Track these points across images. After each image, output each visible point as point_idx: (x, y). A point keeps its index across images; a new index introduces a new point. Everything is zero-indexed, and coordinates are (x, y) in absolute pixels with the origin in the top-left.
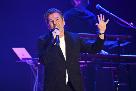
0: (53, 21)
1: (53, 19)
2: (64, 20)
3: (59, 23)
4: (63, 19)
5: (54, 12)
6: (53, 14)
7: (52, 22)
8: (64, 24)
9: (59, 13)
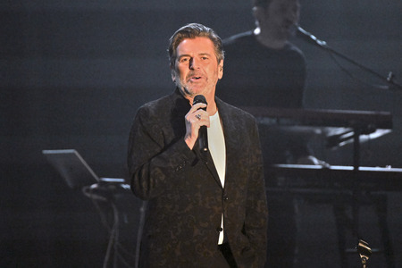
0: (191, 60)
1: (191, 54)
2: (222, 64)
3: (207, 70)
4: (219, 61)
5: (198, 35)
6: (197, 38)
7: (188, 62)
8: (220, 77)
9: (213, 39)
